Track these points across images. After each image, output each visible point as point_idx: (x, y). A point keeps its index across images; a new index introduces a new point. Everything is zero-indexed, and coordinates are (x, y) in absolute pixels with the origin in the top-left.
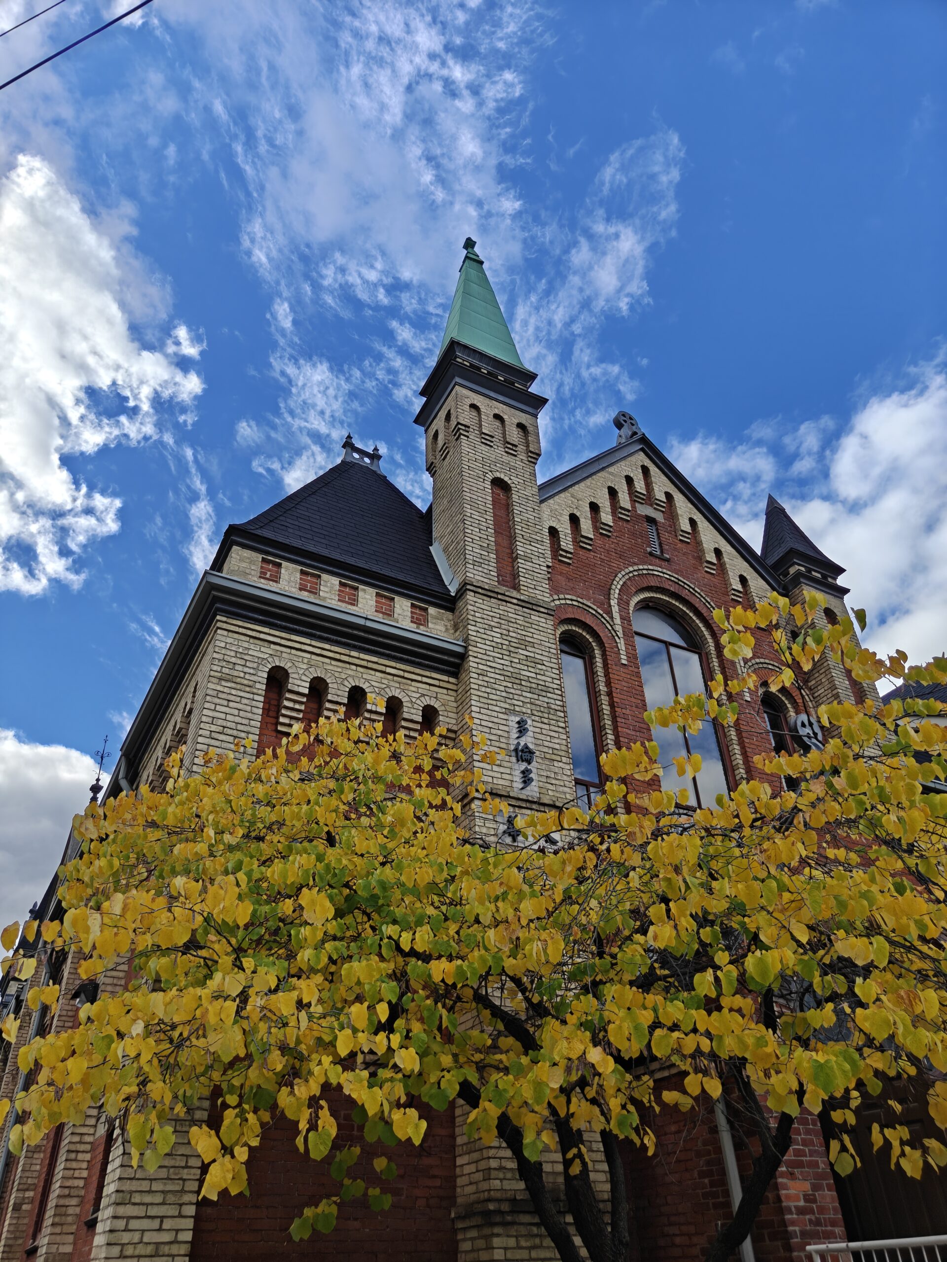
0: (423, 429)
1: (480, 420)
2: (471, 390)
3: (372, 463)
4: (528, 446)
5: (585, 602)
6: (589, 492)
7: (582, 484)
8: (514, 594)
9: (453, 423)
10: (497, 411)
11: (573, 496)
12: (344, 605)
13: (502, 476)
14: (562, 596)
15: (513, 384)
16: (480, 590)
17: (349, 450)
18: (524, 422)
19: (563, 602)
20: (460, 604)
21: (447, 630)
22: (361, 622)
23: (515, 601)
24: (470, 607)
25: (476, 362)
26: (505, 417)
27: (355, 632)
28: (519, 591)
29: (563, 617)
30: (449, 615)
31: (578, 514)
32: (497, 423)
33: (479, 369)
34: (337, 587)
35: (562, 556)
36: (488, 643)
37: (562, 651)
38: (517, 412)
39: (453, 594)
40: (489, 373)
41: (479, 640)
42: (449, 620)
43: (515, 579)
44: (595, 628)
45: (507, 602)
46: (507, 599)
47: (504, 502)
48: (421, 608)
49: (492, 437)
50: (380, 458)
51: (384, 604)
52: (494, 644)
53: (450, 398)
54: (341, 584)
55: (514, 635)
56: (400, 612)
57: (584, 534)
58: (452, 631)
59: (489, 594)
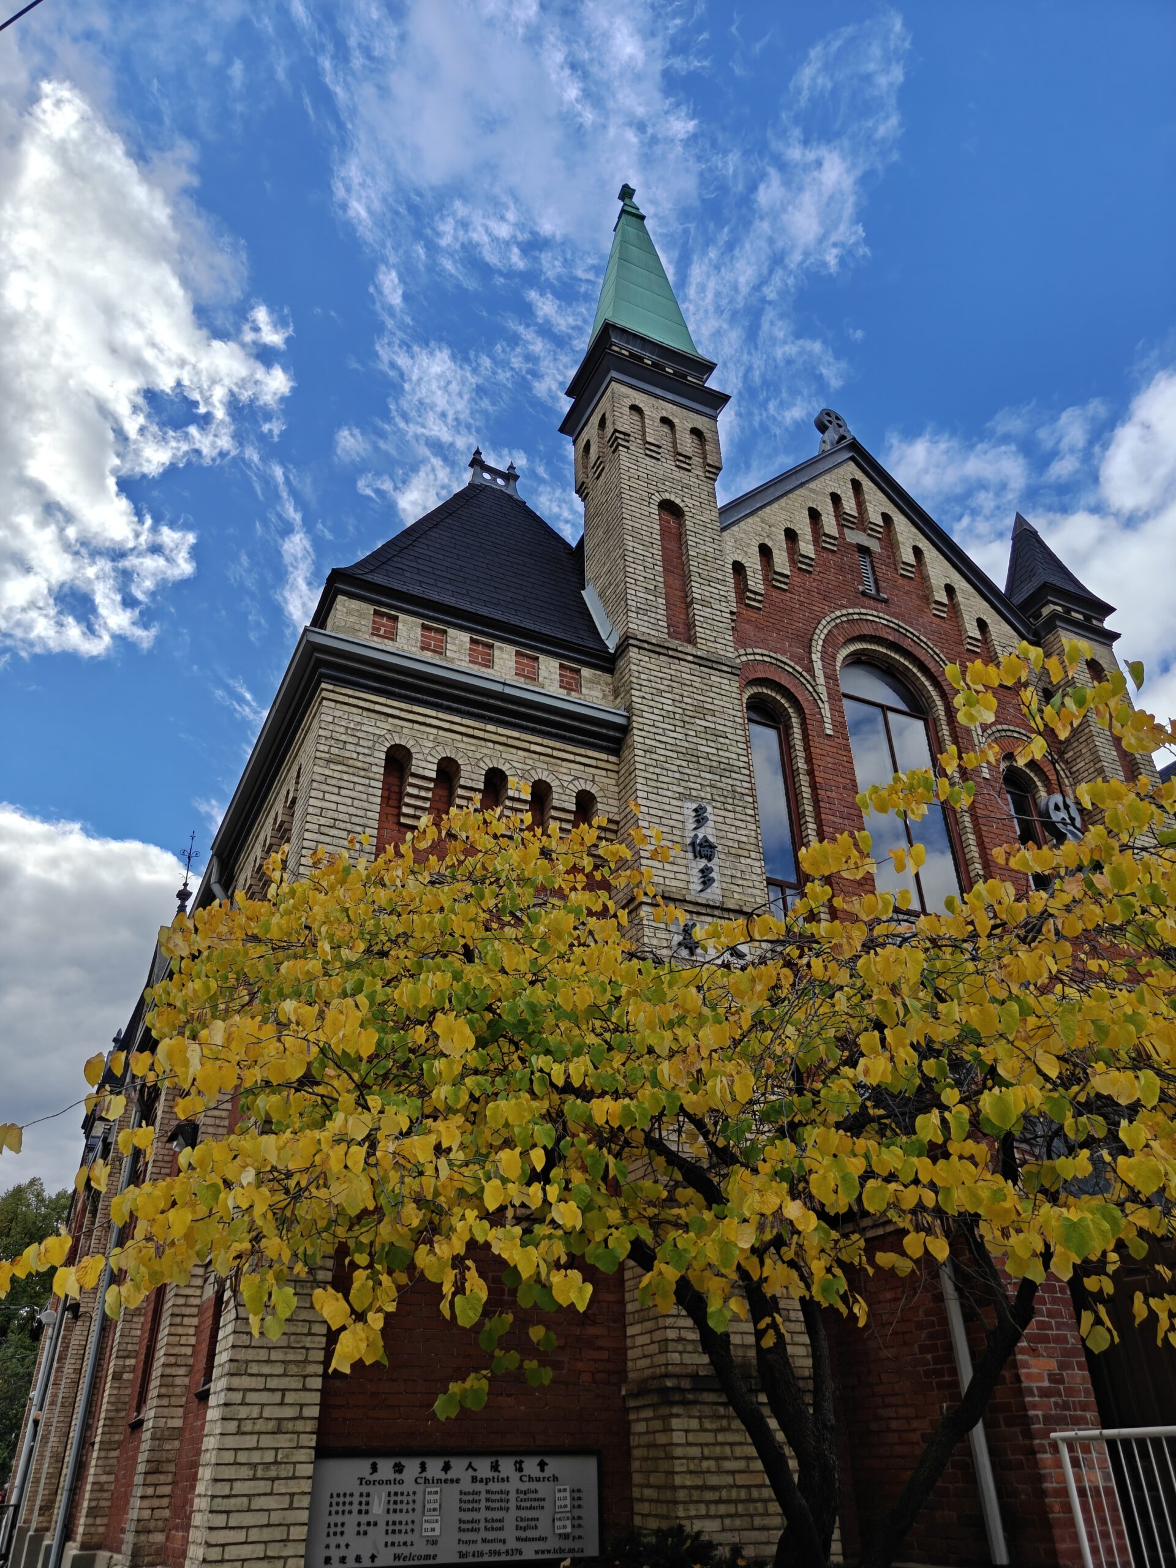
0: (570, 439)
1: (643, 426)
2: (631, 386)
3: (507, 485)
4: (705, 458)
5: (779, 657)
6: (784, 515)
7: (775, 506)
8: (689, 649)
9: (609, 430)
10: (665, 414)
11: (763, 521)
12: (476, 667)
13: (672, 498)
14: (749, 650)
15: (685, 378)
16: (646, 646)
17: (478, 469)
18: (699, 427)
19: (751, 657)
20: (621, 663)
21: (605, 696)
22: (498, 688)
23: (690, 658)
24: (634, 667)
25: (637, 350)
26: (676, 421)
27: (491, 701)
28: (695, 645)
29: (752, 676)
30: (607, 677)
31: (770, 544)
32: (666, 429)
33: (641, 359)
34: (468, 645)
35: (749, 598)
36: (656, 711)
37: (750, 720)
38: (691, 414)
39: (612, 651)
40: (654, 364)
41: (646, 708)
42: (607, 684)
43: (689, 630)
44: (793, 690)
45: (680, 659)
46: (680, 655)
47: (674, 531)
48: (572, 670)
49: (659, 447)
50: (516, 477)
51: (526, 665)
52: (664, 713)
53: (604, 399)
54: (472, 641)
55: (689, 701)
56: (547, 675)
57: (777, 569)
58: (611, 698)
59: (658, 649)
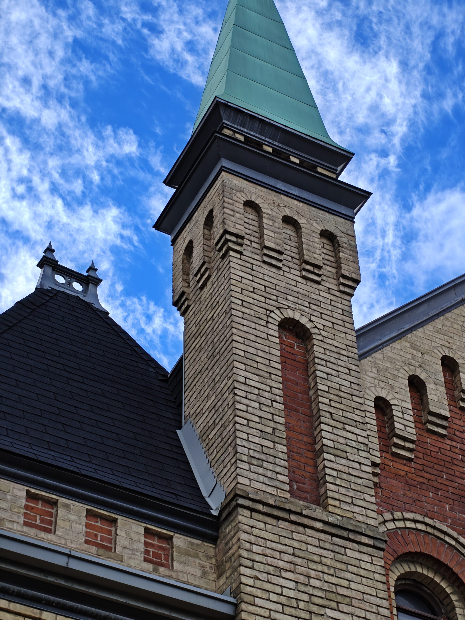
0: (169, 238)
1: (261, 227)
2: (247, 178)
3: (85, 291)
4: (339, 268)
5: (438, 524)
6: (440, 340)
7: (429, 327)
8: (318, 513)
9: (218, 230)
10: (288, 213)
11: (414, 346)
12: (33, 532)
13: (297, 316)
14: (398, 515)
15: (314, 168)
16: (260, 507)
17: (49, 270)
18: (332, 229)
19: (400, 524)
20: (228, 529)
21: (204, 574)
22: (61, 561)
23: (319, 525)
24: (244, 536)
25: (254, 135)
26: (302, 221)
27: (51, 579)
28: (325, 507)
29: (402, 550)
30: (209, 548)
31: (423, 376)
32: (289, 231)
33: (259, 145)
34: (23, 502)
35: (397, 446)
36: (273, 597)
37: (399, 609)
38: (321, 214)
39: (215, 513)
40: (276, 152)
41: (259, 593)
42: (208, 557)
43: (318, 487)
44: (456, 570)
45: (305, 526)
46: (306, 521)
47: (299, 358)
48: (161, 537)
49: (281, 253)
50: (98, 282)
51: (100, 530)
52: (283, 600)
53: (212, 191)
54: (30, 496)
55: (317, 583)
56: (126, 543)
57: (432, 409)
58: (213, 576)
59: (276, 512)
